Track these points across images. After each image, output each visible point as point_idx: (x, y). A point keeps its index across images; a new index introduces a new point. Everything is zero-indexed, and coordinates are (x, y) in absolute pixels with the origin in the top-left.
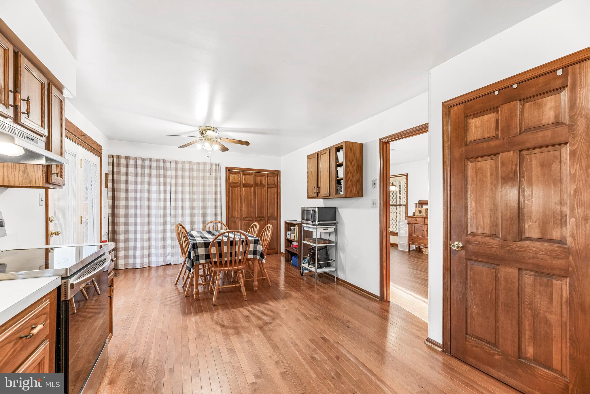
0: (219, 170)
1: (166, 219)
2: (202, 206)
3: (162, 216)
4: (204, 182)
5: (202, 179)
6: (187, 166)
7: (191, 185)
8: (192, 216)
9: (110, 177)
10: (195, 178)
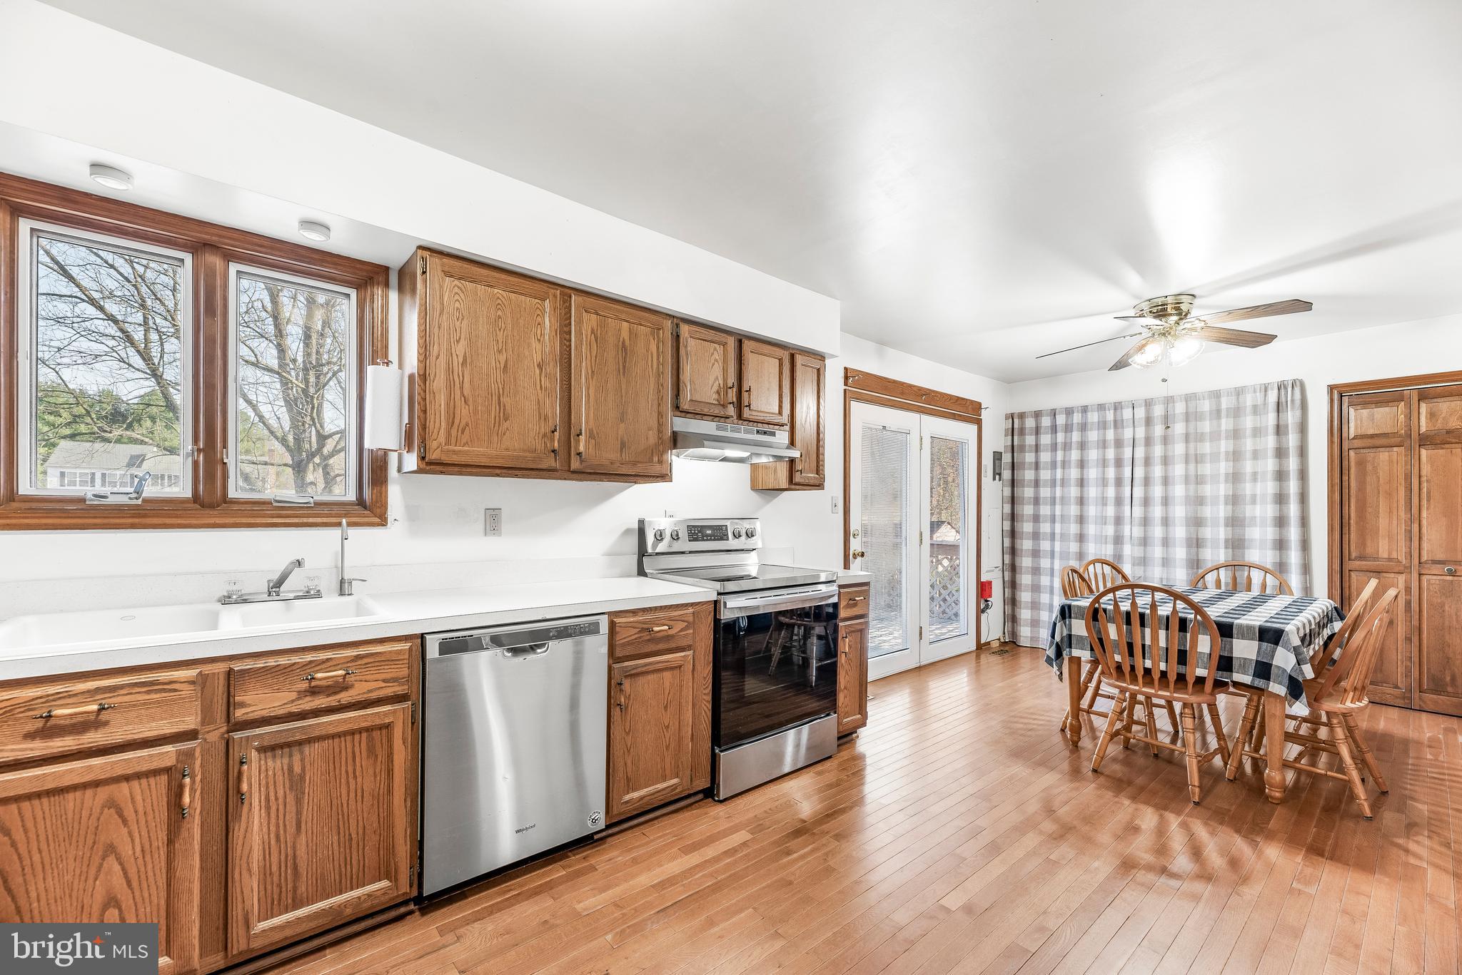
0: (1293, 401)
1: (1122, 549)
2: (1227, 519)
3: (1110, 540)
4: (1235, 445)
5: (1227, 438)
6: (1180, 408)
7: (1192, 459)
8: (1195, 545)
9: (1007, 458)
10: (1208, 437)
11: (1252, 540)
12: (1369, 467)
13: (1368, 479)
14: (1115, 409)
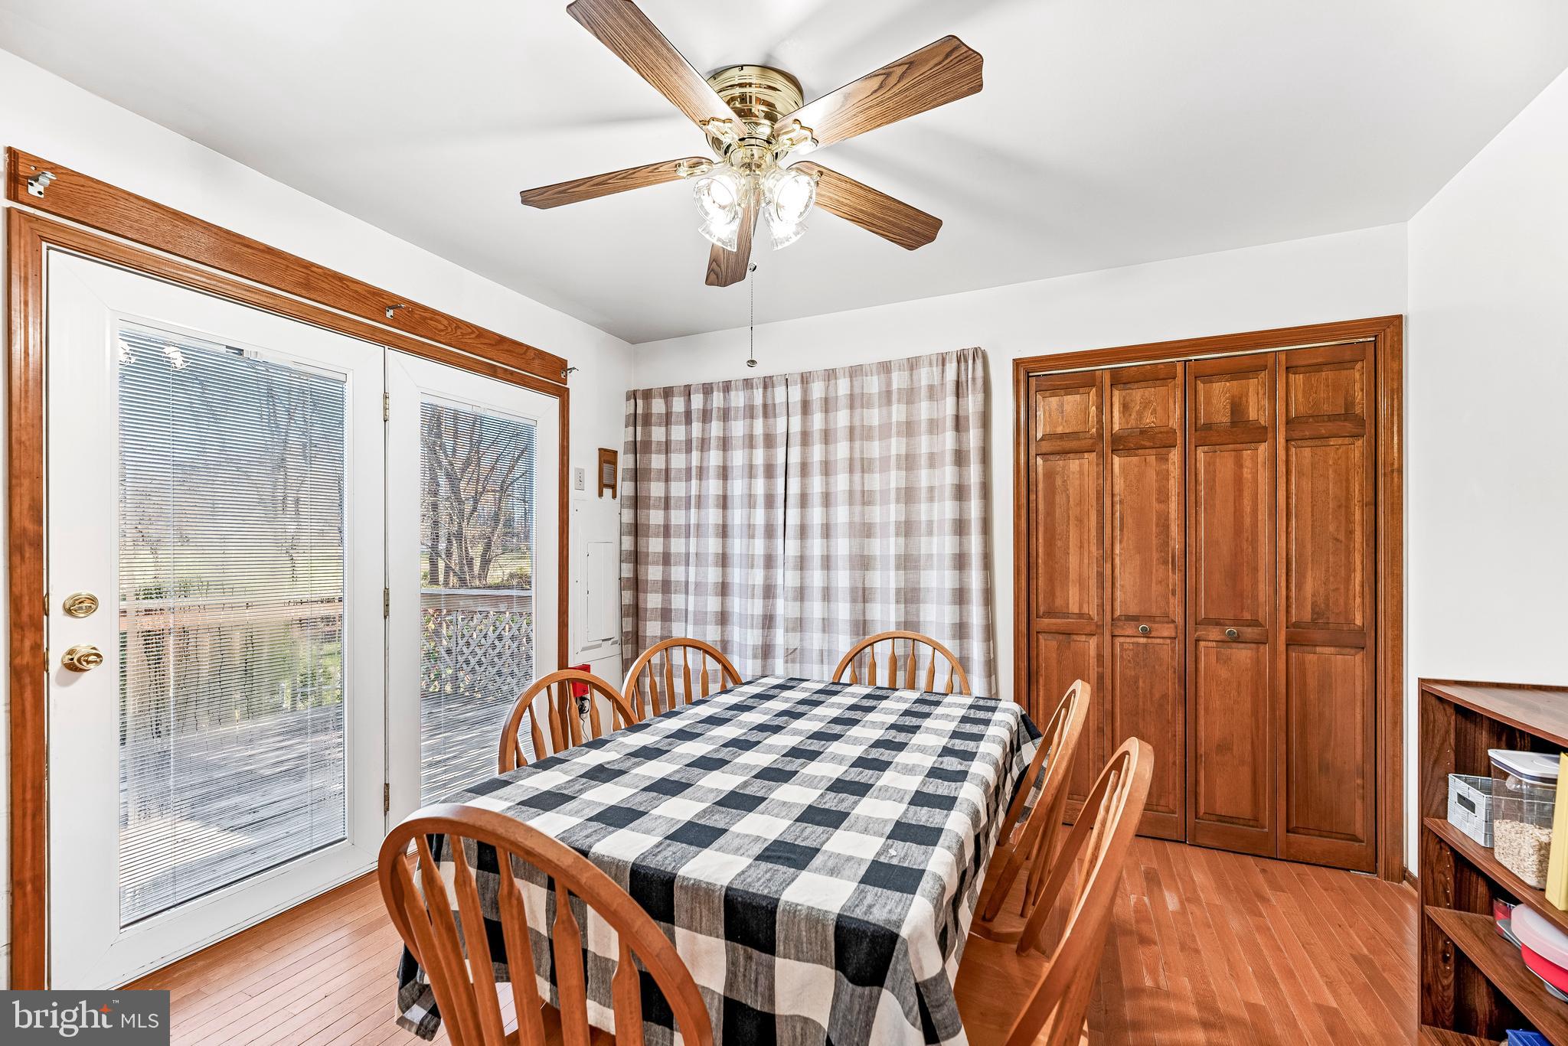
1: (773, 605)
2: (898, 557)
3: (759, 591)
4: (908, 444)
5: (898, 434)
6: (843, 387)
7: (857, 466)
8: (860, 599)
9: (624, 462)
10: (876, 433)
11: (928, 590)
12: (1059, 482)
13: (1058, 499)
14: (765, 387)
